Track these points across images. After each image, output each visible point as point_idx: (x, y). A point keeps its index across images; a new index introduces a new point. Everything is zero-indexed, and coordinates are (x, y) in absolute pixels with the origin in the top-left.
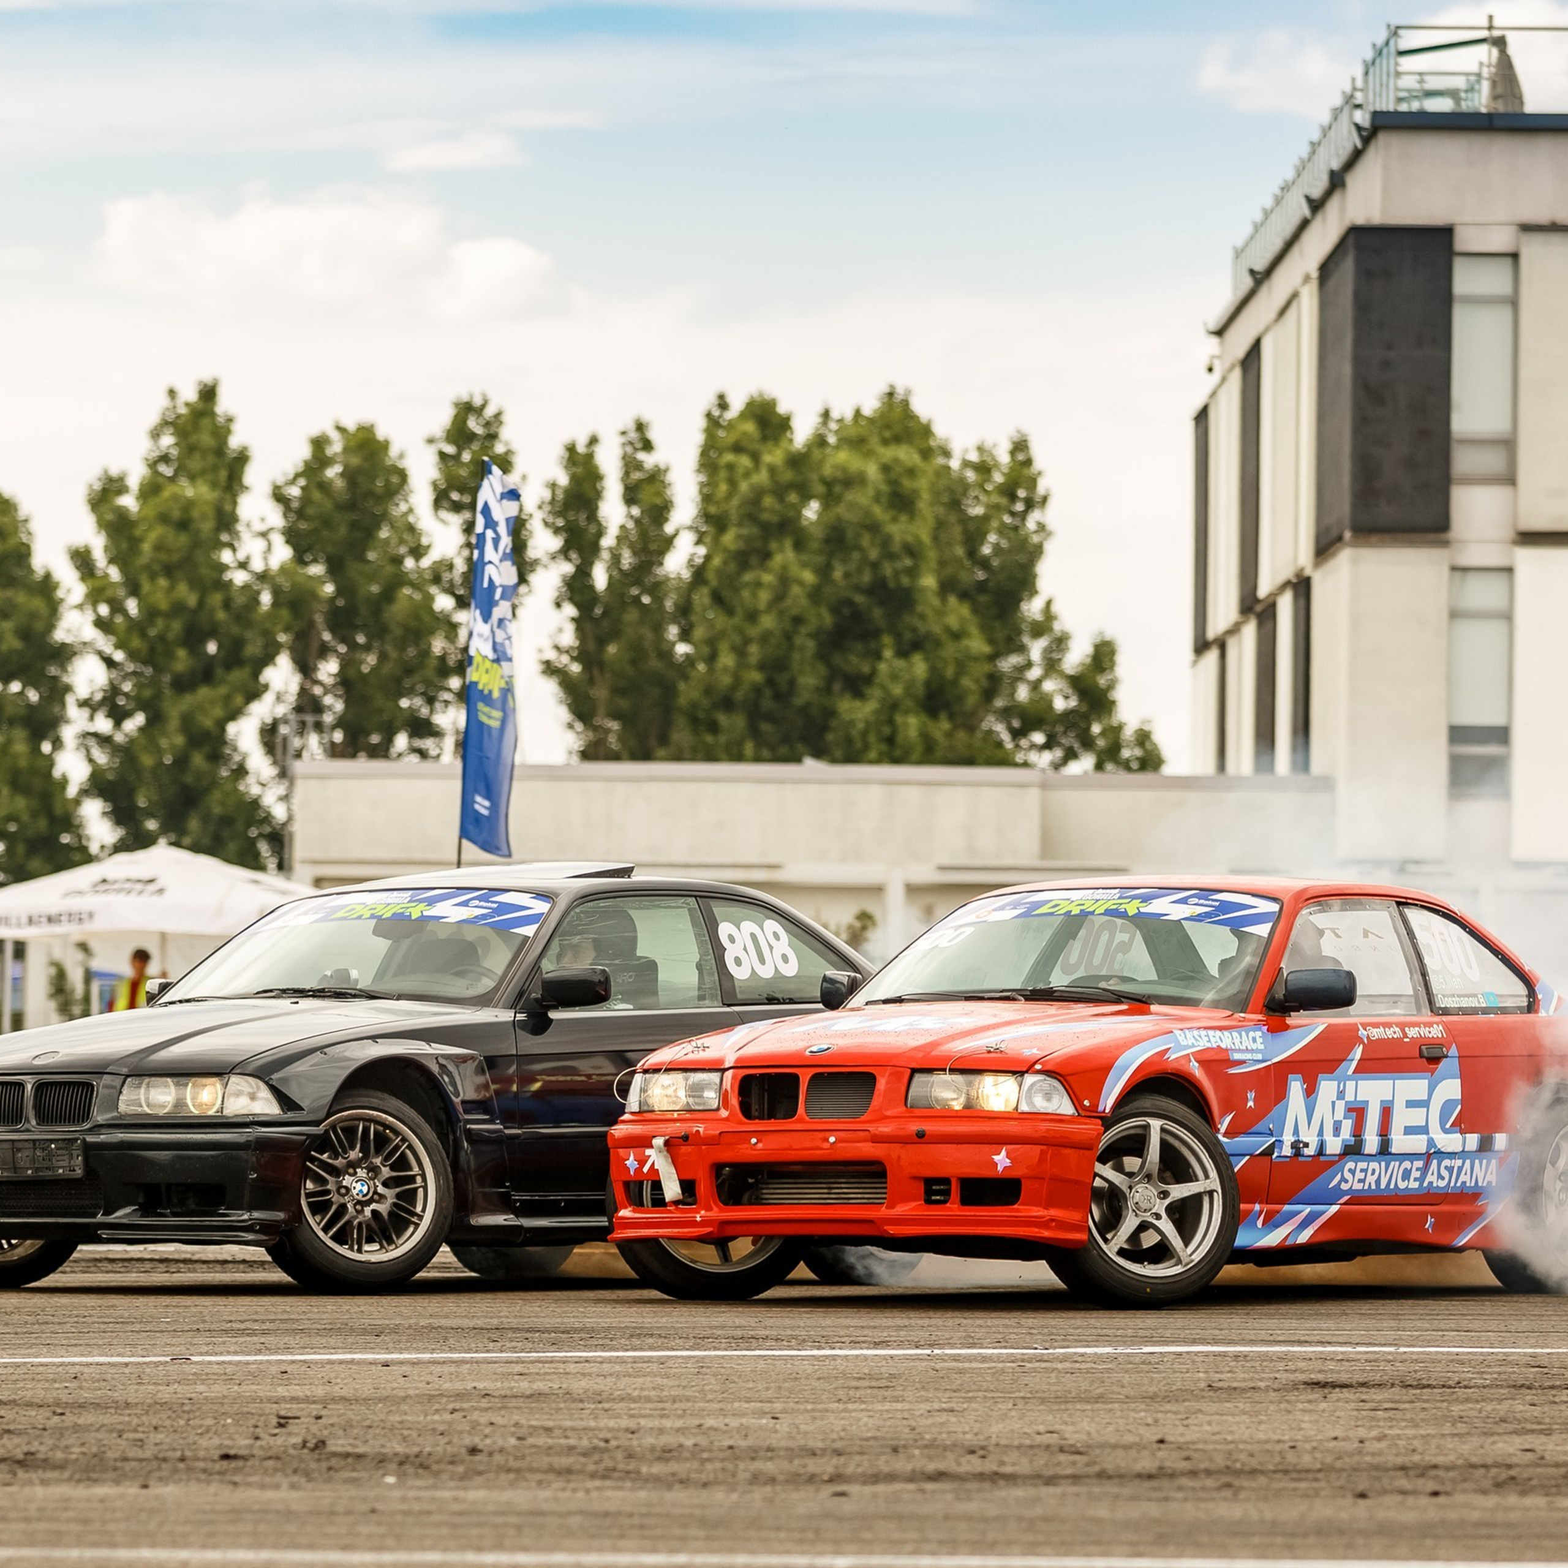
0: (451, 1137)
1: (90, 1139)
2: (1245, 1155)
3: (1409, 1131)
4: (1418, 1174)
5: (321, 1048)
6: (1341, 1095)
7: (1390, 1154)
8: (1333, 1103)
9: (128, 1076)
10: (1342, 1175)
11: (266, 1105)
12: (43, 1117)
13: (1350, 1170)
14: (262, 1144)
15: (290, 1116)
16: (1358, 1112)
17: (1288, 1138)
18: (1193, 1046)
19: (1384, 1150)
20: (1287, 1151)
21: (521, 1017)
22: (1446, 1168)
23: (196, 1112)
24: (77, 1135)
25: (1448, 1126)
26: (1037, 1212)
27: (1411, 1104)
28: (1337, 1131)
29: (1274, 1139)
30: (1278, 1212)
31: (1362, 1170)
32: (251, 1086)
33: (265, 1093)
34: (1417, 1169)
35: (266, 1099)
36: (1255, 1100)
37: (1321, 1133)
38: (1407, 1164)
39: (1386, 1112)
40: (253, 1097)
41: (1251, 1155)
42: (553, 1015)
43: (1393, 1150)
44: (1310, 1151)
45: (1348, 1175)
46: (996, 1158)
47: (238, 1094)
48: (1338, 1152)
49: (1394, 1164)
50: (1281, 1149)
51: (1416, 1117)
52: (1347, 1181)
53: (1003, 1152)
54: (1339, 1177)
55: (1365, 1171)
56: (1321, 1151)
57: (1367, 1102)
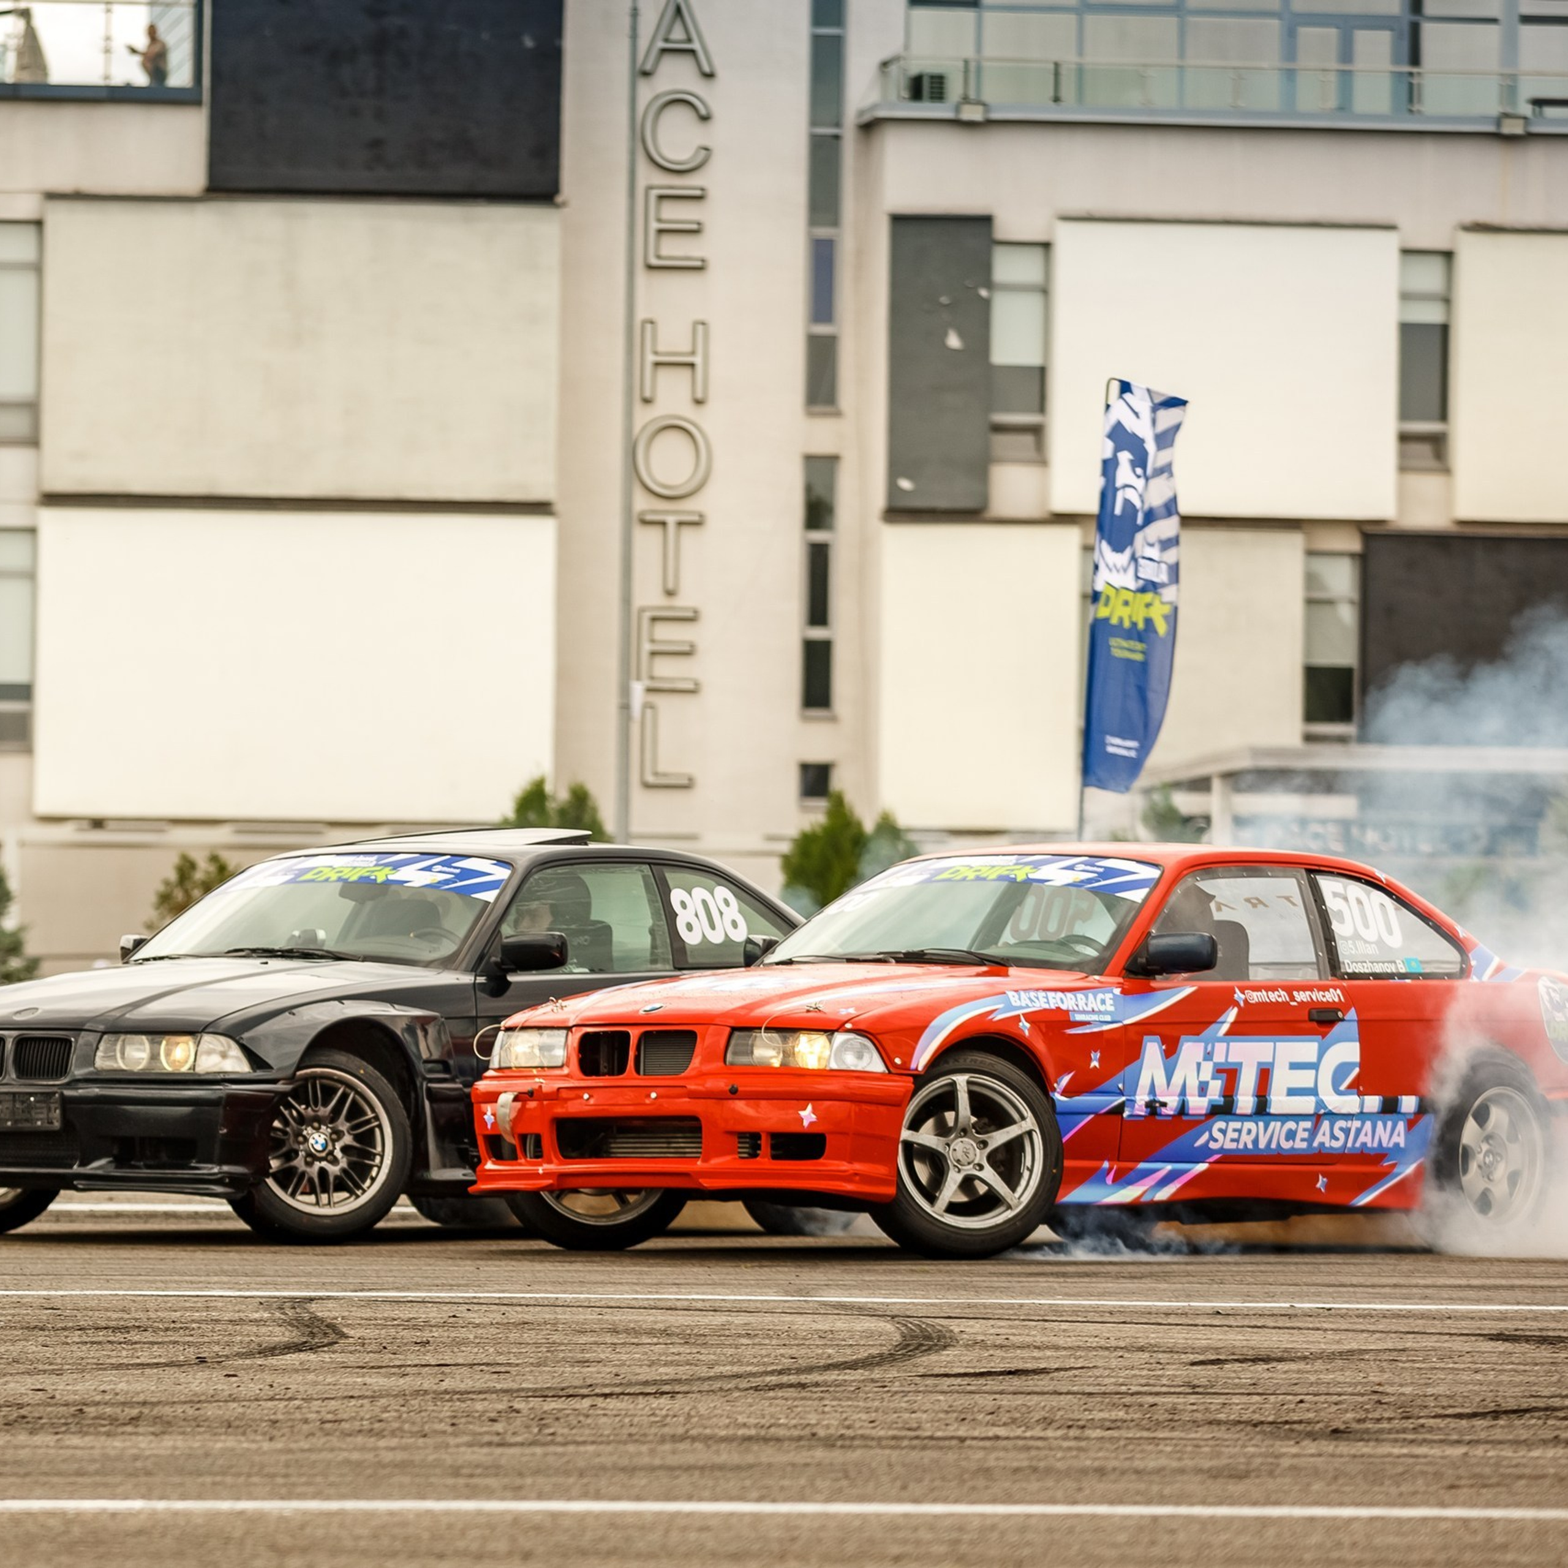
0: (413, 1095)
1: (68, 1093)
2: (1089, 1113)
3: (1292, 1092)
4: (1306, 1135)
5: (290, 1009)
6: (1208, 1056)
7: (1269, 1114)
8: (1199, 1065)
9: (104, 1033)
10: (1211, 1135)
11: (235, 1064)
12: (23, 1071)
13: (1220, 1130)
14: (233, 1100)
15: (260, 1074)
16: (1230, 1075)
17: (1142, 1098)
18: (1028, 1006)
19: (1261, 1109)
20: (1140, 1109)
21: (481, 980)
22: (1341, 1129)
23: (169, 1069)
24: (55, 1089)
25: (1343, 1087)
26: (844, 1166)
27: (1294, 1066)
28: (1203, 1089)
29: (1123, 1099)
30: (1131, 1169)
31: (1235, 1130)
32: (222, 1044)
33: (235, 1051)
34: (1305, 1130)
35: (237, 1058)
36: (1100, 1061)
37: (1183, 1092)
38: (1291, 1125)
39: (1265, 1075)
40: (224, 1055)
41: (1097, 1114)
42: (511, 978)
43: (1273, 1110)
44: (1171, 1109)
45: (1216, 1134)
46: (803, 1113)
47: (209, 1053)
48: (1204, 1112)
49: (1275, 1125)
50: (1133, 1107)
51: (1305, 1079)
52: (1216, 1140)
53: (810, 1107)
54: (1206, 1136)
55: (1239, 1131)
56: (1183, 1109)
57: (1241, 1064)
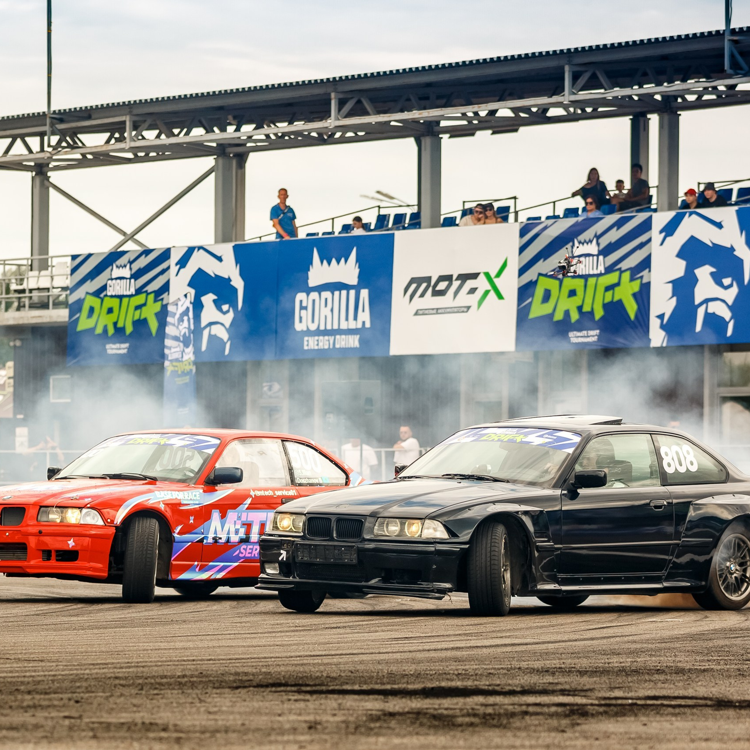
2: (189, 542)
6: (239, 518)
8: (235, 522)
10: (240, 551)
13: (244, 549)
16: (248, 526)
17: (211, 536)
18: (163, 498)
20: (210, 540)
26: (86, 564)
28: (237, 532)
29: (203, 536)
30: (206, 565)
31: (250, 549)
36: (194, 520)
37: (228, 533)
39: (263, 525)
41: (192, 542)
44: (223, 540)
45: (242, 551)
46: (69, 542)
48: (237, 541)
50: (207, 540)
52: (242, 553)
53: (72, 540)
54: (238, 551)
55: (252, 549)
56: (228, 541)
57: (253, 521)
